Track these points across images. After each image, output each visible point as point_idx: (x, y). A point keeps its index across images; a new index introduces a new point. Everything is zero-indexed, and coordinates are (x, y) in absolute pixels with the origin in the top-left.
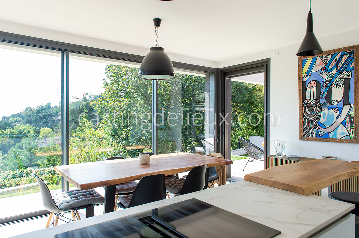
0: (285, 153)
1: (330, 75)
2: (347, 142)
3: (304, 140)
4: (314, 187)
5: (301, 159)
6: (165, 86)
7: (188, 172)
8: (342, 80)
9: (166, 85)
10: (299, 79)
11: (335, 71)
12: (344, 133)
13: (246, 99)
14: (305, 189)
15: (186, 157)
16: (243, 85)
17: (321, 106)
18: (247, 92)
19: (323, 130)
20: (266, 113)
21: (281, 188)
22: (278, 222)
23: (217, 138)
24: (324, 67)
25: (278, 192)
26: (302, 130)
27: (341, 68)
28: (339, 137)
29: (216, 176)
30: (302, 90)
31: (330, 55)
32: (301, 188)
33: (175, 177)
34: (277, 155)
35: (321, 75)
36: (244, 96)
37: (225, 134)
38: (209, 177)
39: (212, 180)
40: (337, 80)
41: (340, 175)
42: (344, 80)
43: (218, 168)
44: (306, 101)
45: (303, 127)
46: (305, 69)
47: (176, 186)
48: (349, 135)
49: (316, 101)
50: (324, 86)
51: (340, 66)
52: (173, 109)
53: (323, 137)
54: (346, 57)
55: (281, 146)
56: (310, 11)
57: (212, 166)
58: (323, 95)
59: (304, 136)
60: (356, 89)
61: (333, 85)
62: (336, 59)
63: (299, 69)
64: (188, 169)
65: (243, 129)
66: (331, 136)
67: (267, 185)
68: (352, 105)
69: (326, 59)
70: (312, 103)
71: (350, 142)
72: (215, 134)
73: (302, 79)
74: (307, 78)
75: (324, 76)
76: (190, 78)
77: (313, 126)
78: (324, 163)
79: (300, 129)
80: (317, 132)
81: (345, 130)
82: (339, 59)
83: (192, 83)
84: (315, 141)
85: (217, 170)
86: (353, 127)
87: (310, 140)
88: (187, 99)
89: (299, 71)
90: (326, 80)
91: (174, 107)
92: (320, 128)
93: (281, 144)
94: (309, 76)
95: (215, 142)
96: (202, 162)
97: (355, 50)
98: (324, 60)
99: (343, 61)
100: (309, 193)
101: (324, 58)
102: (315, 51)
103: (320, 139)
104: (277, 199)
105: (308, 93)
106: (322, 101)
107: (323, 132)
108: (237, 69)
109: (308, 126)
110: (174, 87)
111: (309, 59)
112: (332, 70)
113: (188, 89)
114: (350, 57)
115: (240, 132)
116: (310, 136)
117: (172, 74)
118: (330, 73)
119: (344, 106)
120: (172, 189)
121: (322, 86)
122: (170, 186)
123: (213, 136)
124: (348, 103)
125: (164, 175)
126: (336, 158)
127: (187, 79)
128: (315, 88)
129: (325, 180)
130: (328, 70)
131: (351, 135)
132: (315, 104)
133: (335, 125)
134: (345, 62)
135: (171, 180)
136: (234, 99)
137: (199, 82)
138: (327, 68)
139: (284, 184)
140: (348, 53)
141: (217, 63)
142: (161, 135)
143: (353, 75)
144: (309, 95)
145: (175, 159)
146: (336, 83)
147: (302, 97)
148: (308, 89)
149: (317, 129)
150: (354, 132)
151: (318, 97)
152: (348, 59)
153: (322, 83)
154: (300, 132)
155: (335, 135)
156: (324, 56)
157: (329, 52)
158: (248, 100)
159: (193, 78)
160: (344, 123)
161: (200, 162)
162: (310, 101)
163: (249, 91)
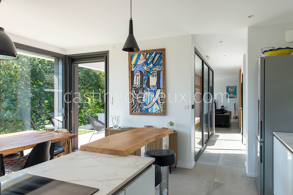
0: (119, 125)
1: (149, 68)
2: (159, 115)
3: (132, 114)
4: (131, 149)
5: (130, 129)
6: (15, 67)
7: (31, 149)
8: (156, 71)
9: (17, 66)
10: (129, 69)
11: (151, 65)
12: (157, 109)
13: (94, 83)
14: (124, 151)
15: (32, 135)
16: (92, 71)
17: (143, 89)
18: (95, 77)
19: (145, 107)
20: (106, 93)
21: (108, 153)
22: (99, 181)
23: (65, 116)
24: (145, 62)
25: (105, 157)
26: (131, 107)
27: (155, 63)
28: (154, 111)
29: (61, 150)
30: (131, 77)
31: (148, 53)
32: (122, 151)
33: (19, 155)
34: (114, 127)
35: (143, 67)
36: (93, 80)
37: (72, 112)
38: (55, 151)
39: (57, 153)
40: (153, 71)
41: (150, 138)
42: (157, 72)
43: (64, 143)
44: (134, 86)
45: (132, 105)
46: (133, 62)
47: (19, 164)
48: (160, 110)
49: (140, 86)
50: (145, 75)
51: (155, 61)
52: (24, 89)
53: (145, 112)
54: (158, 56)
55: (116, 120)
56: (131, 19)
57: (57, 141)
58: (145, 81)
59: (132, 112)
60: (164, 78)
61: (151, 75)
62: (152, 57)
63: (129, 61)
64: (32, 146)
65: (92, 107)
66: (149, 111)
67: (98, 152)
68: (161, 89)
69: (146, 56)
70: (137, 87)
71: (161, 115)
72: (63, 112)
73: (131, 69)
74: (135, 68)
75: (145, 68)
76: (42, 62)
77: (138, 104)
78: (142, 131)
79: (130, 107)
80: (141, 108)
81: (158, 107)
82: (154, 57)
83: (44, 66)
84: (140, 115)
85: (63, 144)
86: (162, 105)
87: (136, 114)
88: (40, 81)
89: (129, 63)
90: (146, 71)
91: (26, 88)
92: (143, 105)
93: (117, 118)
94: (136, 67)
95: (64, 119)
96: (47, 138)
97: (163, 51)
98: (145, 56)
99: (156, 58)
100: (127, 155)
101: (145, 55)
102: (135, 49)
103: (143, 114)
104: (103, 162)
105: (135, 80)
106: (144, 86)
107: (144, 108)
108: (83, 57)
109: (135, 104)
110: (25, 69)
111: (136, 54)
112: (150, 64)
113: (40, 72)
114: (160, 56)
115: (90, 110)
116: (136, 112)
117: (13, 55)
118: (149, 66)
119: (157, 90)
120: (14, 167)
121: (144, 75)
122: (12, 165)
123: (61, 114)
124: (159, 88)
125: (2, 154)
126: (152, 126)
127: (40, 62)
128: (140, 76)
129: (140, 143)
130: (147, 64)
131: (161, 110)
132: (140, 88)
133: (152, 103)
134: (158, 59)
135: (15, 158)
136: (84, 82)
137: (51, 66)
138: (147, 62)
139: (110, 150)
140: (159, 53)
141: (65, 50)
142: (11, 115)
143: (162, 68)
144: (135, 81)
145: (19, 137)
146: (152, 73)
147: (131, 83)
148: (135, 77)
149: (141, 106)
150: (162, 108)
151: (142, 83)
152: (159, 57)
153: (144, 73)
154: (130, 109)
155: (152, 110)
156: (145, 54)
157: (148, 51)
158: (96, 84)
159: (46, 62)
160: (157, 102)
161: (45, 139)
162: (136, 86)
163: (96, 77)
